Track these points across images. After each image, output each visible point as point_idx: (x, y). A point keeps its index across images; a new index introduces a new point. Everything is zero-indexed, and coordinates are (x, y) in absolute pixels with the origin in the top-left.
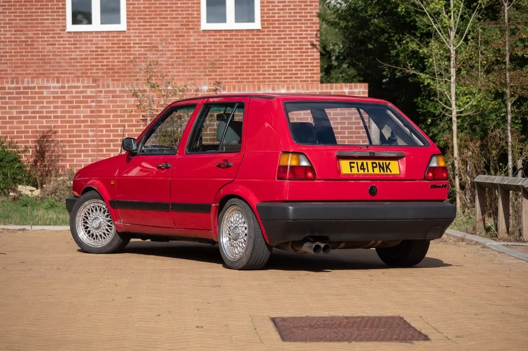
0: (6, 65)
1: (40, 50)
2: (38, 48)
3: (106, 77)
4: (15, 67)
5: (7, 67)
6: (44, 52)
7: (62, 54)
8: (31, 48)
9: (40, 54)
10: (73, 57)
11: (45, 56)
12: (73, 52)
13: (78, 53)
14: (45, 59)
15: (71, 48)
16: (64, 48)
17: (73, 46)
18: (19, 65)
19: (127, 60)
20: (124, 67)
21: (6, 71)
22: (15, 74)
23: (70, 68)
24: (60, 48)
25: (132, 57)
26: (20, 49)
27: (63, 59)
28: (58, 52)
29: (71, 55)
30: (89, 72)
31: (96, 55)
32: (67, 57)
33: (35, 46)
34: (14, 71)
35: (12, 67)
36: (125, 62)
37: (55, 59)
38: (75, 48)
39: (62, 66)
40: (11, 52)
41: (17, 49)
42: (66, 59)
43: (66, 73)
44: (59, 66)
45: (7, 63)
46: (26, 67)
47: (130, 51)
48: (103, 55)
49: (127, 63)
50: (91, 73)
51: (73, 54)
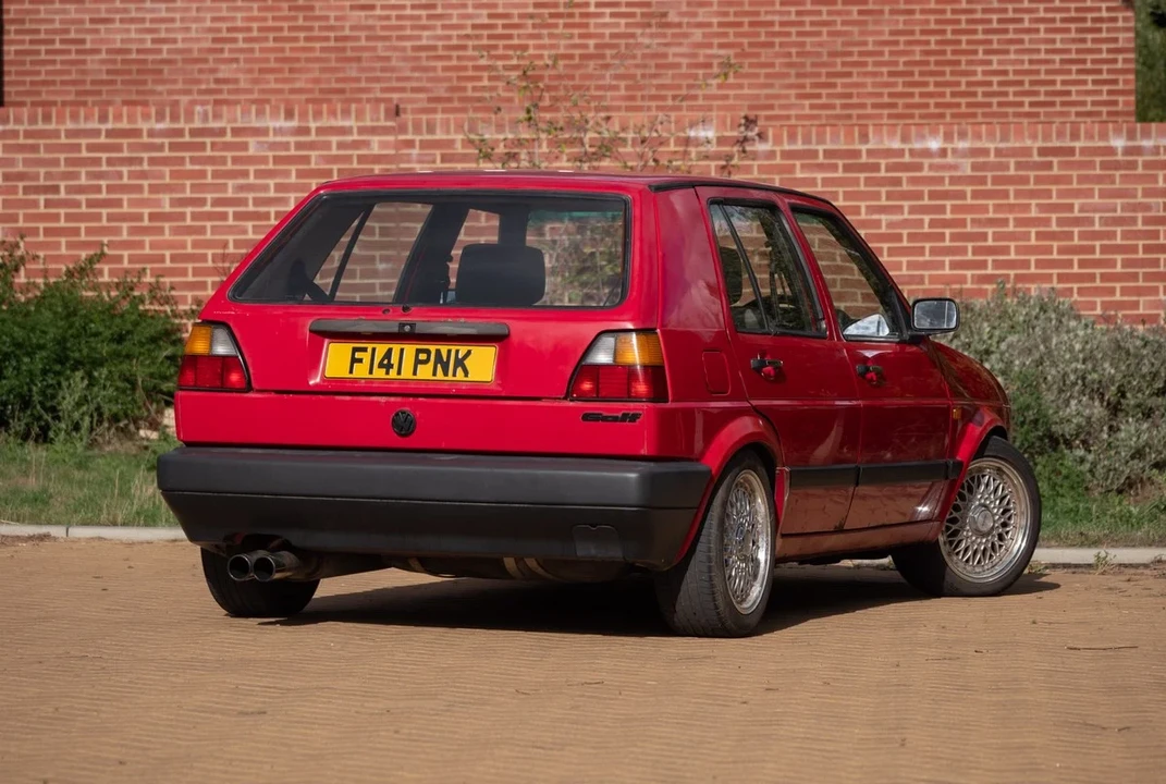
0: (235, 66)
1: (332, 22)
2: (327, 18)
3: (517, 101)
4: (261, 71)
5: (238, 70)
6: (342, 28)
7: (394, 34)
8: (305, 18)
9: (332, 34)
10: (424, 42)
11: (345, 38)
12: (424, 28)
13: (439, 32)
14: (344, 49)
15: (419, 17)
16: (399, 17)
17: (423, 13)
18: (273, 65)
19: (577, 52)
20: (569, 72)
21: (236, 81)
22: (263, 91)
23: (416, 74)
24: (388, 18)
25: (592, 42)
26: (274, 19)
27: (395, 49)
28: (384, 28)
29: (419, 38)
30: (470, 85)
31: (490, 37)
32: (408, 44)
33: (317, 13)
34: (255, 81)
35: (250, 71)
36: (571, 57)
37: (374, 49)
38: (430, 17)
39: (393, 70)
40: (249, 29)
41: (265, 19)
42: (404, 49)
43: (402, 90)
44: (383, 70)
45: (236, 60)
46: (291, 70)
47: (586, 25)
48: (510, 37)
49: (577, 61)
50: (475, 89)
51: (426, 33)
